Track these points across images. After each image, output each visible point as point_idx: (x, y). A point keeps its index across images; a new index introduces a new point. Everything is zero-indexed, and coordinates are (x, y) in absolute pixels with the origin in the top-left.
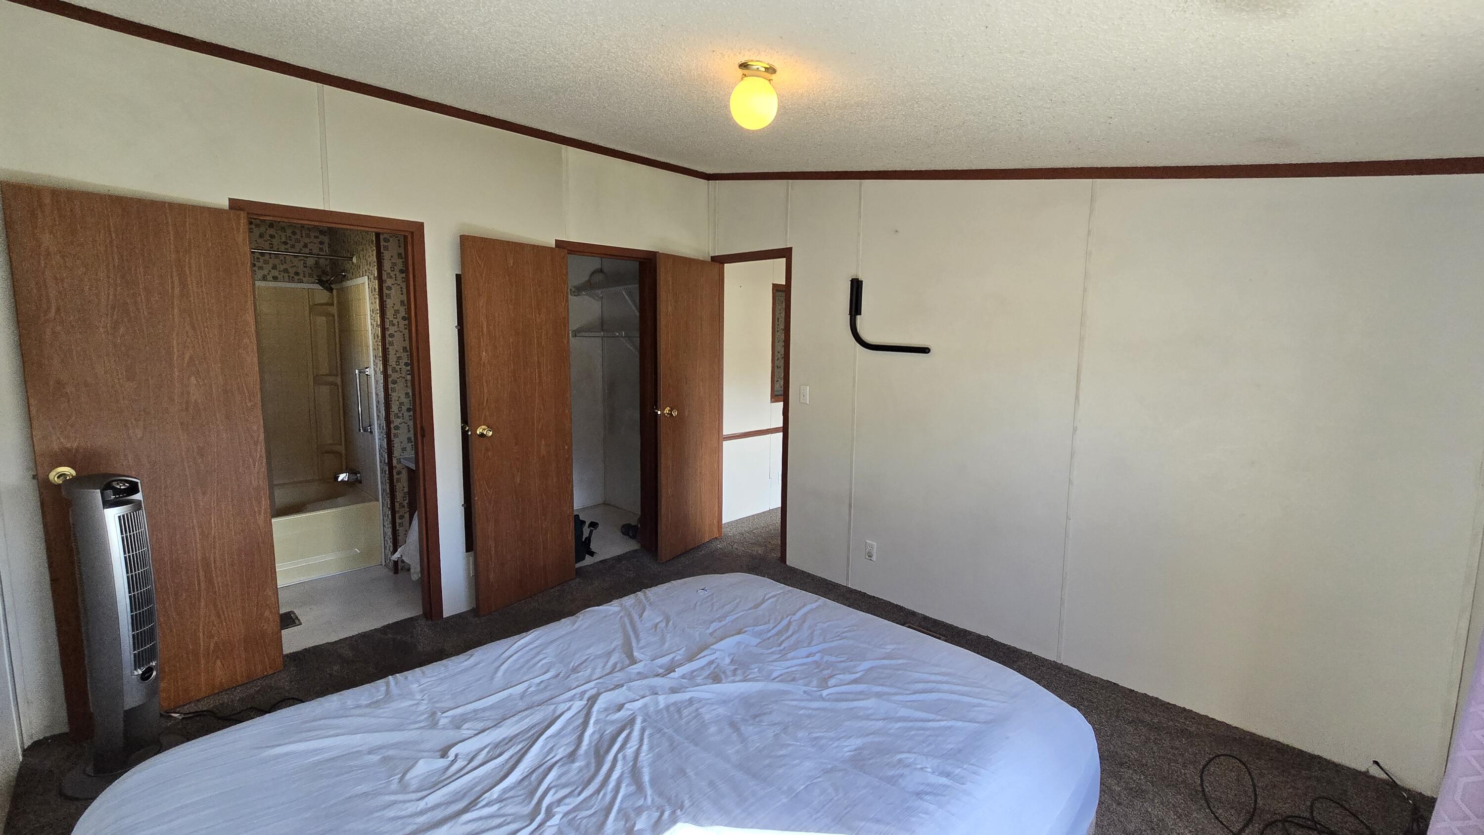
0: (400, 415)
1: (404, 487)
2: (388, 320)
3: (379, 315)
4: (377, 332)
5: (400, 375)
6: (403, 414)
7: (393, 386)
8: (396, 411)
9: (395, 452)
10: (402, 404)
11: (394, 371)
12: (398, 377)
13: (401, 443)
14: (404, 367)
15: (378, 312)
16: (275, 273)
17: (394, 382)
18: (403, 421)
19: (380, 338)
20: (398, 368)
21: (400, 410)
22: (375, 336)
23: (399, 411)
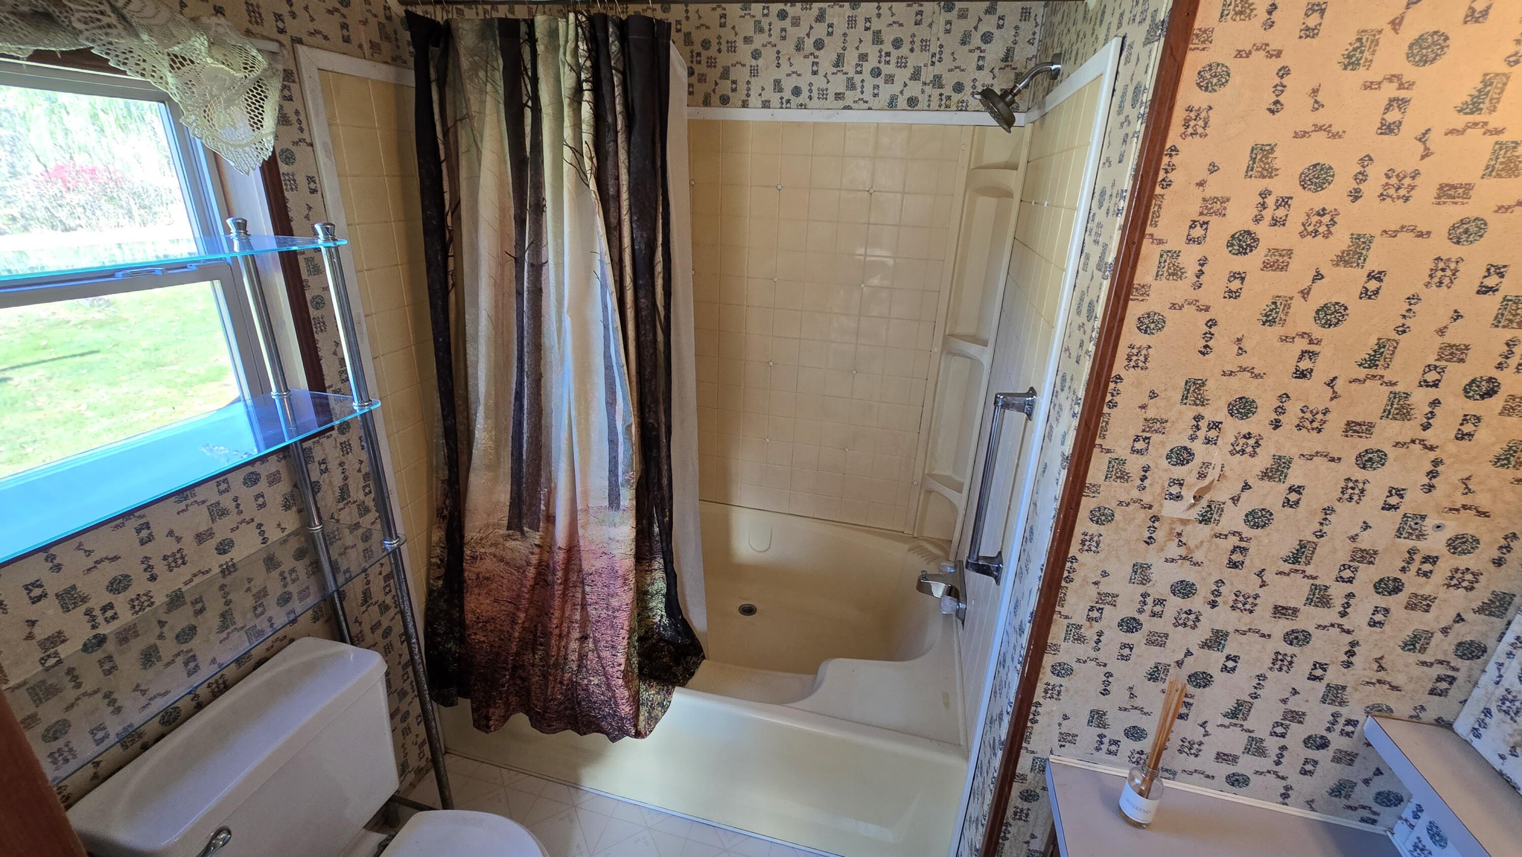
0: (1090, 633)
1: (1033, 836)
2: (1157, 249)
3: (1120, 220)
4: (1092, 296)
5: (1135, 494)
6: (1100, 634)
7: (1093, 529)
8: (1079, 617)
9: (1034, 738)
10: (1108, 599)
11: (1117, 471)
12: (1124, 497)
13: (1066, 717)
14: (1164, 463)
15: (1123, 204)
16: (914, 89)
17: (1102, 517)
18: (1093, 654)
19: (1098, 324)
20: (1134, 465)
21: (1095, 612)
22: (1082, 305)
23: (1090, 619)
